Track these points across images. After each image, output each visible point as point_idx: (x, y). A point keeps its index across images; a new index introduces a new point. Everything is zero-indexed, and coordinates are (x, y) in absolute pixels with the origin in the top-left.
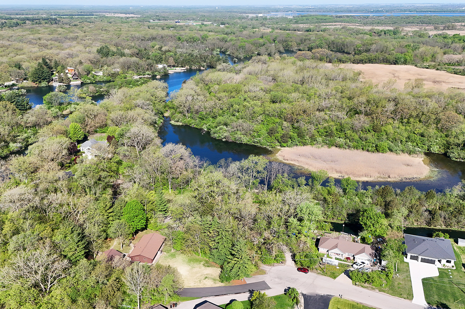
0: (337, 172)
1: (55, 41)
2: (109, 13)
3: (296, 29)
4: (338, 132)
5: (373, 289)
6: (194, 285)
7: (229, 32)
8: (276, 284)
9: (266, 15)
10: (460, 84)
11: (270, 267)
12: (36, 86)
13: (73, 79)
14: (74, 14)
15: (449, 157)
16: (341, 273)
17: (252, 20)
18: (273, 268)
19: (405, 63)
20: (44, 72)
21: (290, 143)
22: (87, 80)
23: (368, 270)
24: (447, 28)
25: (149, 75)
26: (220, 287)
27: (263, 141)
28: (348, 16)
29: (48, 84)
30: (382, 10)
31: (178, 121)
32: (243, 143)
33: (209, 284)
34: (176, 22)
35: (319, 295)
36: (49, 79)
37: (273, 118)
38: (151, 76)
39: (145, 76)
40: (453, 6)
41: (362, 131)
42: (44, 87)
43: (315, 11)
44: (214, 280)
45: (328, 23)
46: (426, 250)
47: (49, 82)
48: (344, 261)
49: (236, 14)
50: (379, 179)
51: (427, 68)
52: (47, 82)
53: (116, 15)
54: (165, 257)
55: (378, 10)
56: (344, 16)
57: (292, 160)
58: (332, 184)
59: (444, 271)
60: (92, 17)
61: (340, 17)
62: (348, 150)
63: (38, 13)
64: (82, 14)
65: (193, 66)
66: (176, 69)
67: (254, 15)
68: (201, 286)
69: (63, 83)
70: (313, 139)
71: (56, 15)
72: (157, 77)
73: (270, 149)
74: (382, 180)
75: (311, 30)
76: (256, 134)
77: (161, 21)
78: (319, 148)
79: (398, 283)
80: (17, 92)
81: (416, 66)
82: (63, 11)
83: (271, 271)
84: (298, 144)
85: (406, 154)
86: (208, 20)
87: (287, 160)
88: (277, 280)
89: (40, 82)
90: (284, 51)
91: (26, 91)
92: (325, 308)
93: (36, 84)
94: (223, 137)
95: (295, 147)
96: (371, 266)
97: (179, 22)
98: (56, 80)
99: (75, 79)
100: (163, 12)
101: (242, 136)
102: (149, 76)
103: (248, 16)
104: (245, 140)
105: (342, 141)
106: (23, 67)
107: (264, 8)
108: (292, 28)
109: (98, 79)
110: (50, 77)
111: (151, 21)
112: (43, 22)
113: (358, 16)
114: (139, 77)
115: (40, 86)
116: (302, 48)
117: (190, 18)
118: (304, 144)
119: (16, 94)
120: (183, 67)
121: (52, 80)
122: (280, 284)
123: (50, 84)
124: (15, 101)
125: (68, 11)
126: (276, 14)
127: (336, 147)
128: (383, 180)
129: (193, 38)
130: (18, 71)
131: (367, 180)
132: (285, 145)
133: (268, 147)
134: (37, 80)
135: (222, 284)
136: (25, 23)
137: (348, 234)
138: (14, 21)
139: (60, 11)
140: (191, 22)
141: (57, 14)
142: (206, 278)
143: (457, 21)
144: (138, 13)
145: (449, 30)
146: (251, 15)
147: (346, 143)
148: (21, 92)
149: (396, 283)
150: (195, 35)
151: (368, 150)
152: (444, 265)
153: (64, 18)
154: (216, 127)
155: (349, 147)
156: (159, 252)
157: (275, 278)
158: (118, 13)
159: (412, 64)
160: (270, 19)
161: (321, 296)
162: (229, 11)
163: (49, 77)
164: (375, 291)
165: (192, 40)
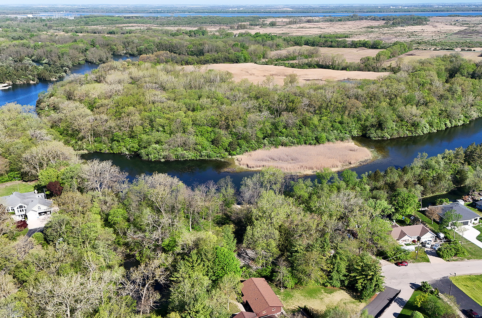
3: (96, 31)
5: (462, 260)
7: (16, 37)
8: (398, 285)
10: (306, 76)
15: (369, 137)
16: (427, 256)
17: (26, 21)
19: (245, 61)
21: (238, 149)
24: (240, 28)
26: (365, 307)
28: (137, 17)
30: (161, 11)
35: (438, 280)
40: (219, 7)
43: (91, 11)
45: (122, 24)
51: (266, 64)
55: (157, 11)
56: (132, 17)
57: (257, 167)
59: (478, 228)
61: (129, 18)
65: (18, 81)
70: (259, 142)
73: (222, 160)
75: (115, 32)
76: (200, 147)
78: (269, 149)
81: (256, 63)
84: (248, 150)
85: (339, 141)
88: (394, 281)
95: (246, 153)
108: (91, 31)
113: (147, 17)
116: (130, 52)
122: (400, 283)
127: (282, 145)
128: (348, 167)
132: (234, 152)
133: (218, 159)
135: (364, 304)
143: (240, 21)
145: (242, 29)
151: (310, 143)
152: (474, 223)
155: (293, 144)
159: (252, 62)
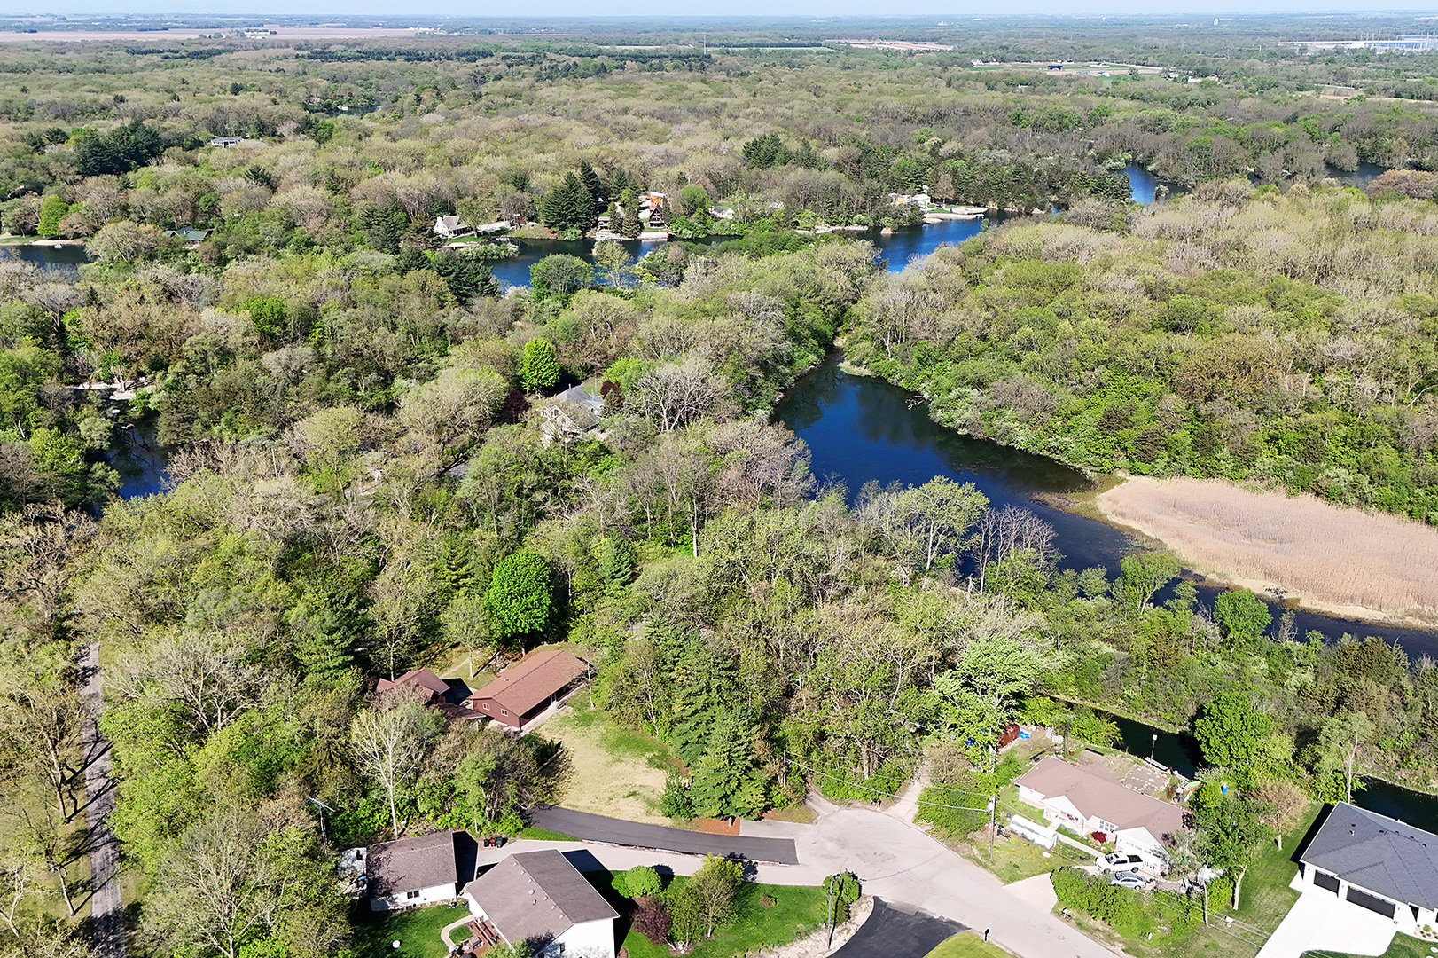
0: (1268, 575)
1: (661, 118)
2: (869, 39)
4: (1347, 449)
5: (1107, 939)
6: (590, 805)
7: (1199, 100)
8: (822, 856)
9: (1373, 44)
11: (836, 807)
12: (553, 237)
13: (652, 225)
14: (770, 42)
16: (1043, 873)
17: (1312, 60)
18: (845, 812)
20: (575, 200)
21: (1161, 464)
22: (684, 231)
23: (1135, 884)
25: (864, 225)
26: (654, 826)
27: (1073, 449)
29: (584, 233)
31: (859, 365)
32: (1017, 446)
33: (632, 811)
34: (1052, 68)
35: (924, 915)
36: (587, 219)
37: (1138, 378)
38: (866, 228)
39: (851, 228)
41: (1432, 451)
42: (570, 241)
44: (652, 804)
46: (1370, 866)
47: (585, 229)
48: (1082, 841)
49: (1272, 40)
50: (1408, 619)
52: (581, 228)
53: (887, 45)
54: (563, 719)
57: (1137, 519)
58: (1184, 603)
59: (1412, 947)
60: (811, 52)
62: (1354, 511)
63: (676, 41)
64: (791, 42)
65: (1011, 205)
66: (951, 212)
67: (1329, 46)
68: (606, 811)
69: (621, 233)
70: (1245, 458)
71: (721, 45)
72: (882, 232)
73: (1090, 475)
74: (1417, 623)
76: (1059, 423)
77: (1008, 65)
78: (1254, 489)
79: (1208, 942)
80: (497, 249)
82: (741, 34)
83: (831, 818)
84: (1189, 470)
86: (1157, 63)
87: (1123, 515)
88: (830, 846)
89: (563, 228)
90: (1356, 169)
91: (519, 249)
92: (915, 955)
93: (554, 232)
94: (958, 422)
95: (1176, 479)
96: (1163, 874)
97: (1059, 67)
98: (605, 225)
99: (655, 225)
100: (1032, 36)
101: (1017, 424)
102: (860, 228)
103: (1303, 50)
104: (1023, 438)
105: (1341, 476)
106: (533, 183)
107: (1389, 19)
109: (716, 229)
110: (589, 216)
111: (977, 63)
112: (669, 64)
114: (833, 228)
115: (561, 238)
116: (1426, 160)
117: (1104, 54)
118: (1211, 473)
119: (493, 255)
120: (979, 205)
121: (596, 225)
122: (830, 857)
123: (588, 235)
124: (453, 271)
125: (757, 33)
126: (1415, 41)
127: (1318, 494)
128: (1424, 624)
129: (1062, 117)
130: (518, 195)
131: (1360, 616)
132: (1144, 467)
133: (1086, 470)
134: (556, 223)
135: (668, 822)
136: (622, 67)
137: (1165, 768)
138: (597, 61)
139: (735, 34)
140: (1100, 66)
141: (726, 42)
142: (634, 794)
144: (952, 37)
146: (1316, 46)
147: (1354, 486)
148: (506, 251)
149: (1203, 941)
150: (1068, 109)
151: (1428, 518)
152: (1427, 928)
153: (734, 54)
154: (950, 391)
155: (1364, 500)
156: (555, 704)
157: (831, 840)
158: (895, 39)
160: (1381, 59)
161: (931, 920)
162: (1251, 31)
163: (587, 214)
164: (1112, 948)
165: (1056, 122)
